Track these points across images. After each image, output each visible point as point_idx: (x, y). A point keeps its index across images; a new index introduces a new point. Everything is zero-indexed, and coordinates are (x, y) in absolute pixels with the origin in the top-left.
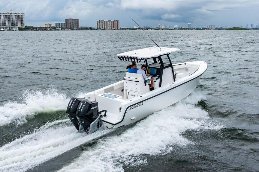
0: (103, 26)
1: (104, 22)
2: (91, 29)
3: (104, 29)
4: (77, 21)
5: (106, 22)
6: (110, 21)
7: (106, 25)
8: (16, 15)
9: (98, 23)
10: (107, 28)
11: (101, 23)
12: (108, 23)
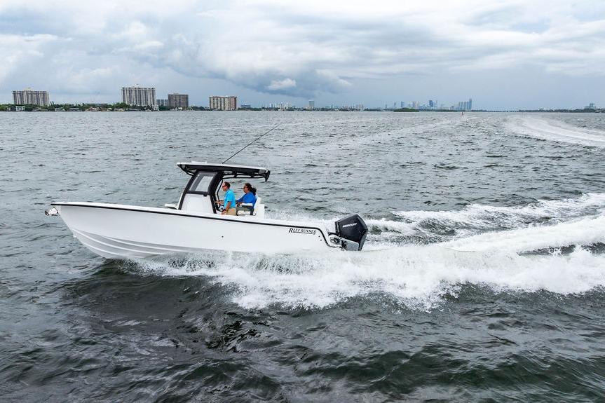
0: (219, 105)
1: (221, 98)
2: (202, 109)
3: (221, 110)
4: (186, 97)
5: (222, 99)
6: (228, 98)
7: (223, 103)
9: (212, 100)
10: (224, 108)
11: (215, 101)
12: (226, 100)
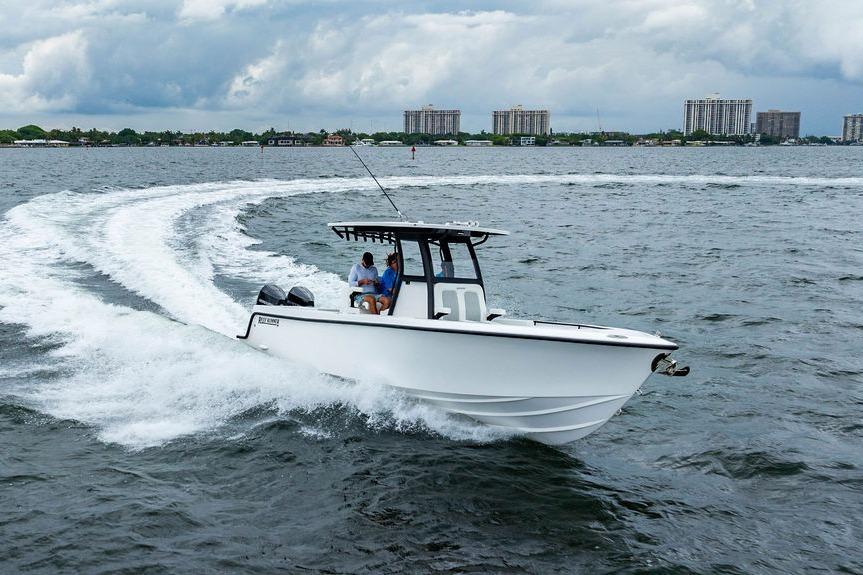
4: (795, 118)
8: (732, 106)
11: (857, 124)
